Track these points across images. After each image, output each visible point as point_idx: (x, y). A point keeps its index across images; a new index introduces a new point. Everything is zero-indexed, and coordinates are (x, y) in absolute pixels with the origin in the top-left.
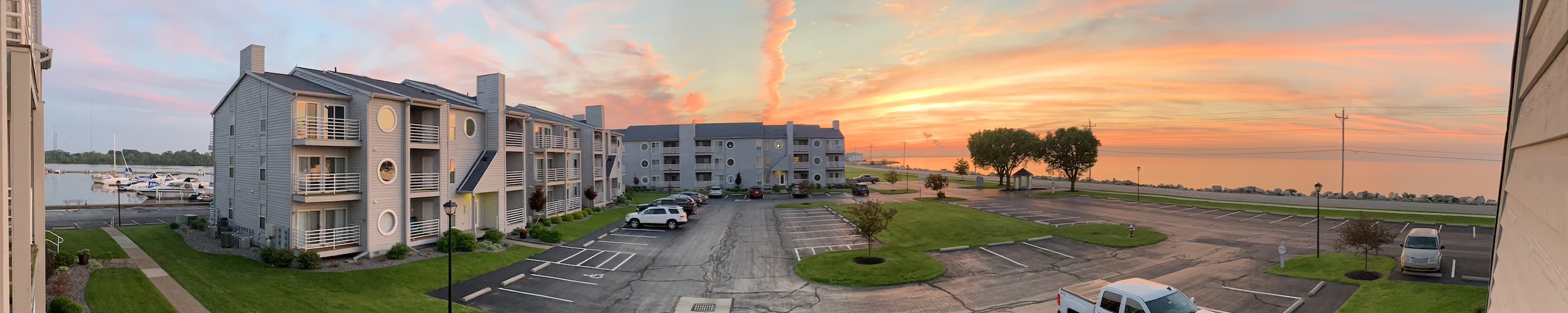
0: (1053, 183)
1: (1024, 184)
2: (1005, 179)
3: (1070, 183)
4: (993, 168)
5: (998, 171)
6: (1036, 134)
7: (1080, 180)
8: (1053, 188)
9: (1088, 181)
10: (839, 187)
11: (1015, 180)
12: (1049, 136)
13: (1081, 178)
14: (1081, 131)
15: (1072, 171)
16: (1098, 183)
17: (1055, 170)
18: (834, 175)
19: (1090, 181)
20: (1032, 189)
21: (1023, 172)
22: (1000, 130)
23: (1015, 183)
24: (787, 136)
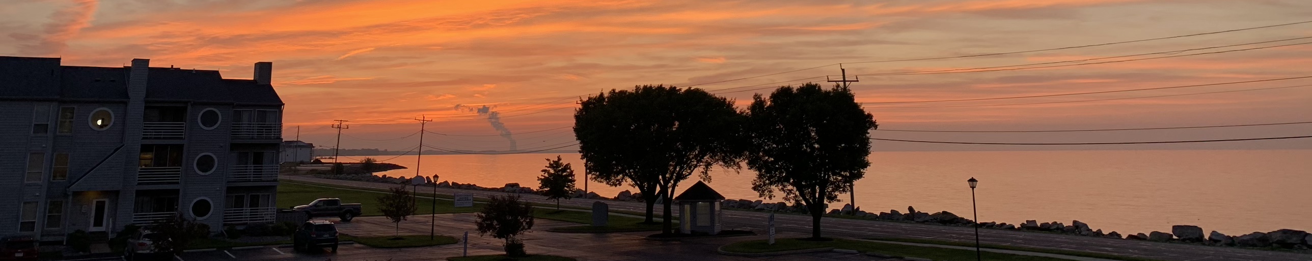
0: (771, 218)
1: (703, 221)
2: (658, 209)
3: (810, 218)
4: (629, 180)
5: (641, 187)
6: (728, 99)
7: (828, 211)
8: (773, 230)
9: (848, 213)
10: (260, 231)
11: (682, 211)
12: (758, 104)
13: (831, 207)
14: (827, 93)
15: (814, 192)
16: (872, 217)
17: (773, 187)
18: (247, 200)
19: (851, 212)
20: (724, 233)
21: (701, 192)
22: (647, 90)
23: (684, 218)
24: (127, 97)
